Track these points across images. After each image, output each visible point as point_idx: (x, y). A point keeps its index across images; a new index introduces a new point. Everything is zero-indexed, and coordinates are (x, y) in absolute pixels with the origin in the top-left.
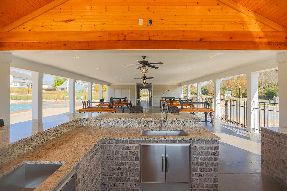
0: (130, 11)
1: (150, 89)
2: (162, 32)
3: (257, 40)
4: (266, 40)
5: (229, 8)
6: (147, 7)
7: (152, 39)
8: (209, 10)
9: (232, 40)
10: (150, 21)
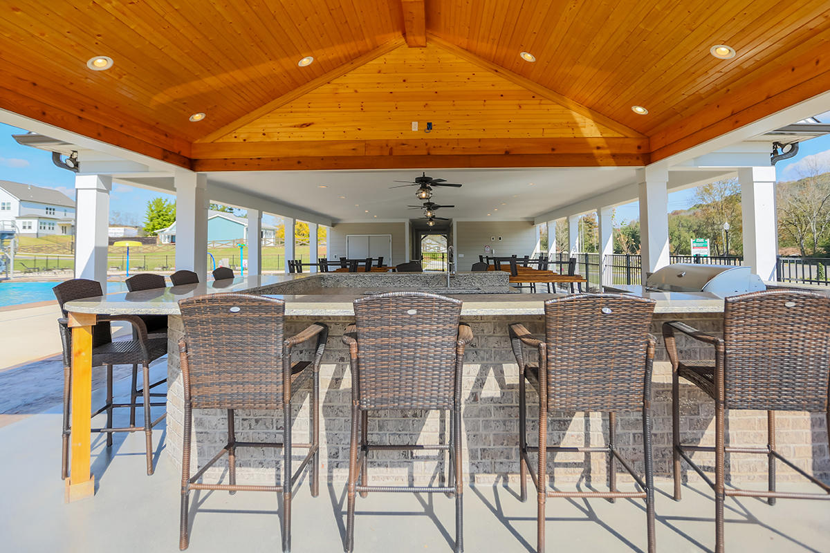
0: (398, 109)
1: (448, 235)
2: (448, 142)
3: (595, 152)
4: (608, 152)
5: (550, 102)
6: (424, 103)
7: (433, 152)
8: (520, 107)
9: (555, 152)
10: (430, 126)
